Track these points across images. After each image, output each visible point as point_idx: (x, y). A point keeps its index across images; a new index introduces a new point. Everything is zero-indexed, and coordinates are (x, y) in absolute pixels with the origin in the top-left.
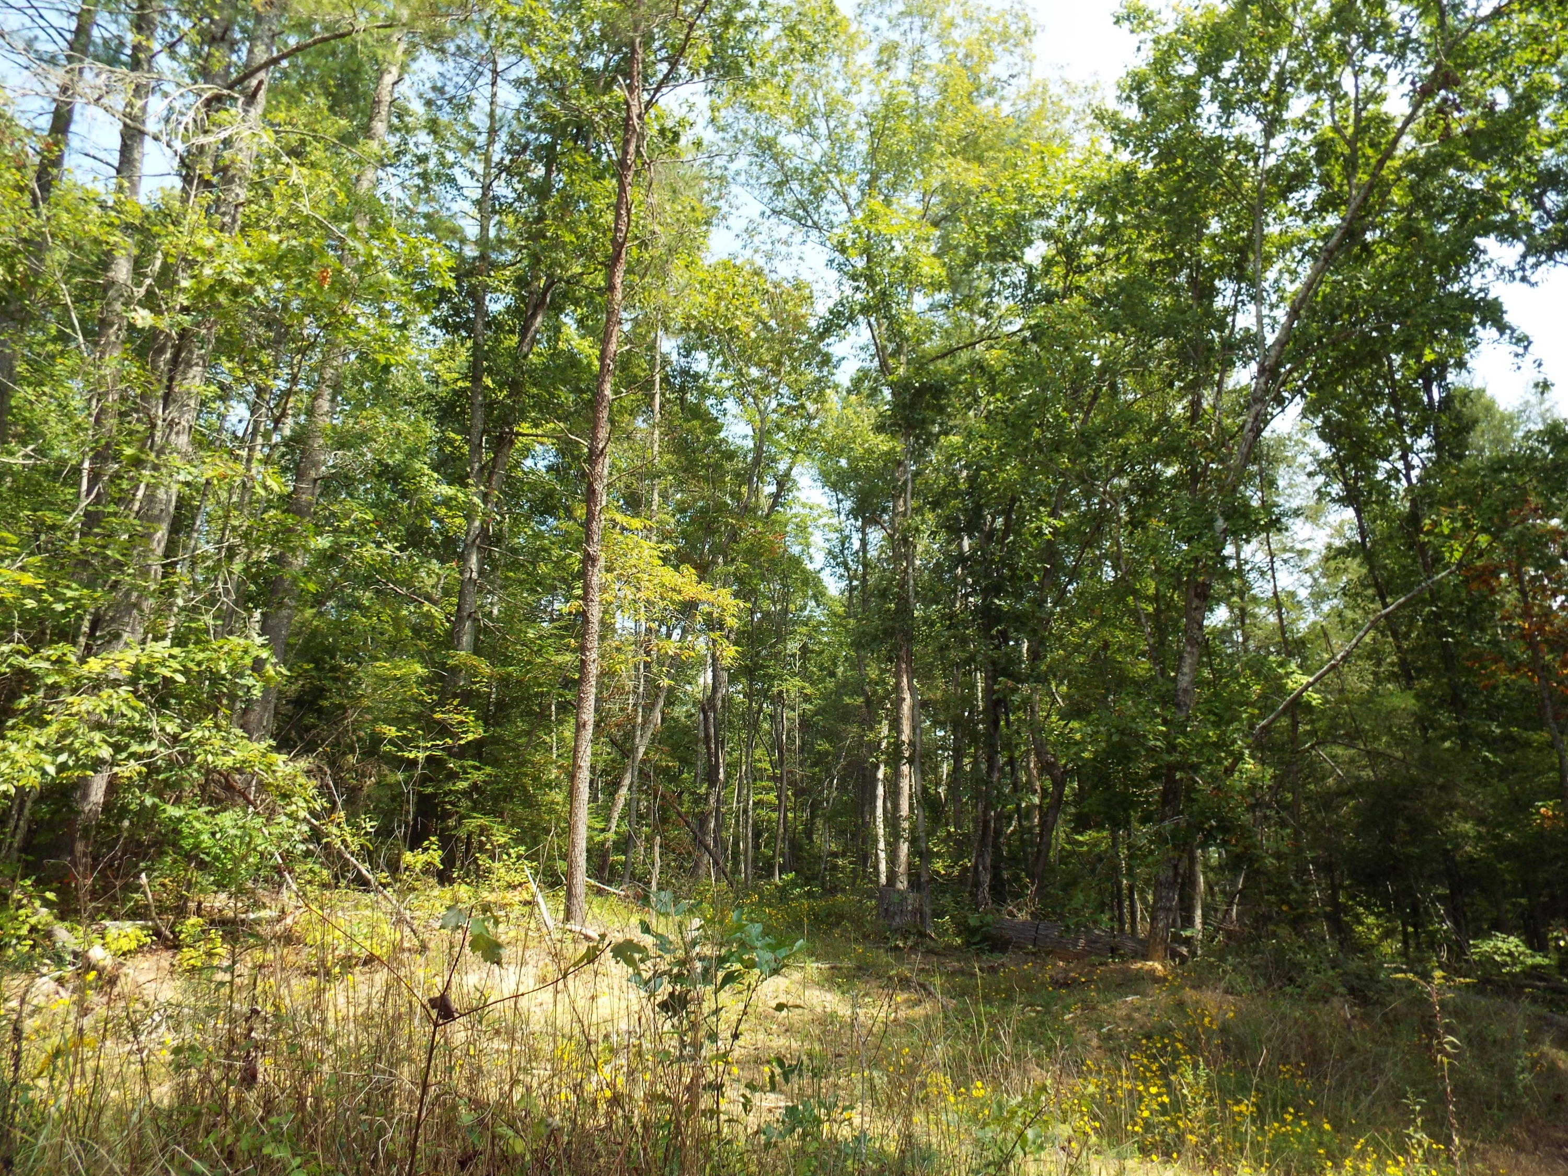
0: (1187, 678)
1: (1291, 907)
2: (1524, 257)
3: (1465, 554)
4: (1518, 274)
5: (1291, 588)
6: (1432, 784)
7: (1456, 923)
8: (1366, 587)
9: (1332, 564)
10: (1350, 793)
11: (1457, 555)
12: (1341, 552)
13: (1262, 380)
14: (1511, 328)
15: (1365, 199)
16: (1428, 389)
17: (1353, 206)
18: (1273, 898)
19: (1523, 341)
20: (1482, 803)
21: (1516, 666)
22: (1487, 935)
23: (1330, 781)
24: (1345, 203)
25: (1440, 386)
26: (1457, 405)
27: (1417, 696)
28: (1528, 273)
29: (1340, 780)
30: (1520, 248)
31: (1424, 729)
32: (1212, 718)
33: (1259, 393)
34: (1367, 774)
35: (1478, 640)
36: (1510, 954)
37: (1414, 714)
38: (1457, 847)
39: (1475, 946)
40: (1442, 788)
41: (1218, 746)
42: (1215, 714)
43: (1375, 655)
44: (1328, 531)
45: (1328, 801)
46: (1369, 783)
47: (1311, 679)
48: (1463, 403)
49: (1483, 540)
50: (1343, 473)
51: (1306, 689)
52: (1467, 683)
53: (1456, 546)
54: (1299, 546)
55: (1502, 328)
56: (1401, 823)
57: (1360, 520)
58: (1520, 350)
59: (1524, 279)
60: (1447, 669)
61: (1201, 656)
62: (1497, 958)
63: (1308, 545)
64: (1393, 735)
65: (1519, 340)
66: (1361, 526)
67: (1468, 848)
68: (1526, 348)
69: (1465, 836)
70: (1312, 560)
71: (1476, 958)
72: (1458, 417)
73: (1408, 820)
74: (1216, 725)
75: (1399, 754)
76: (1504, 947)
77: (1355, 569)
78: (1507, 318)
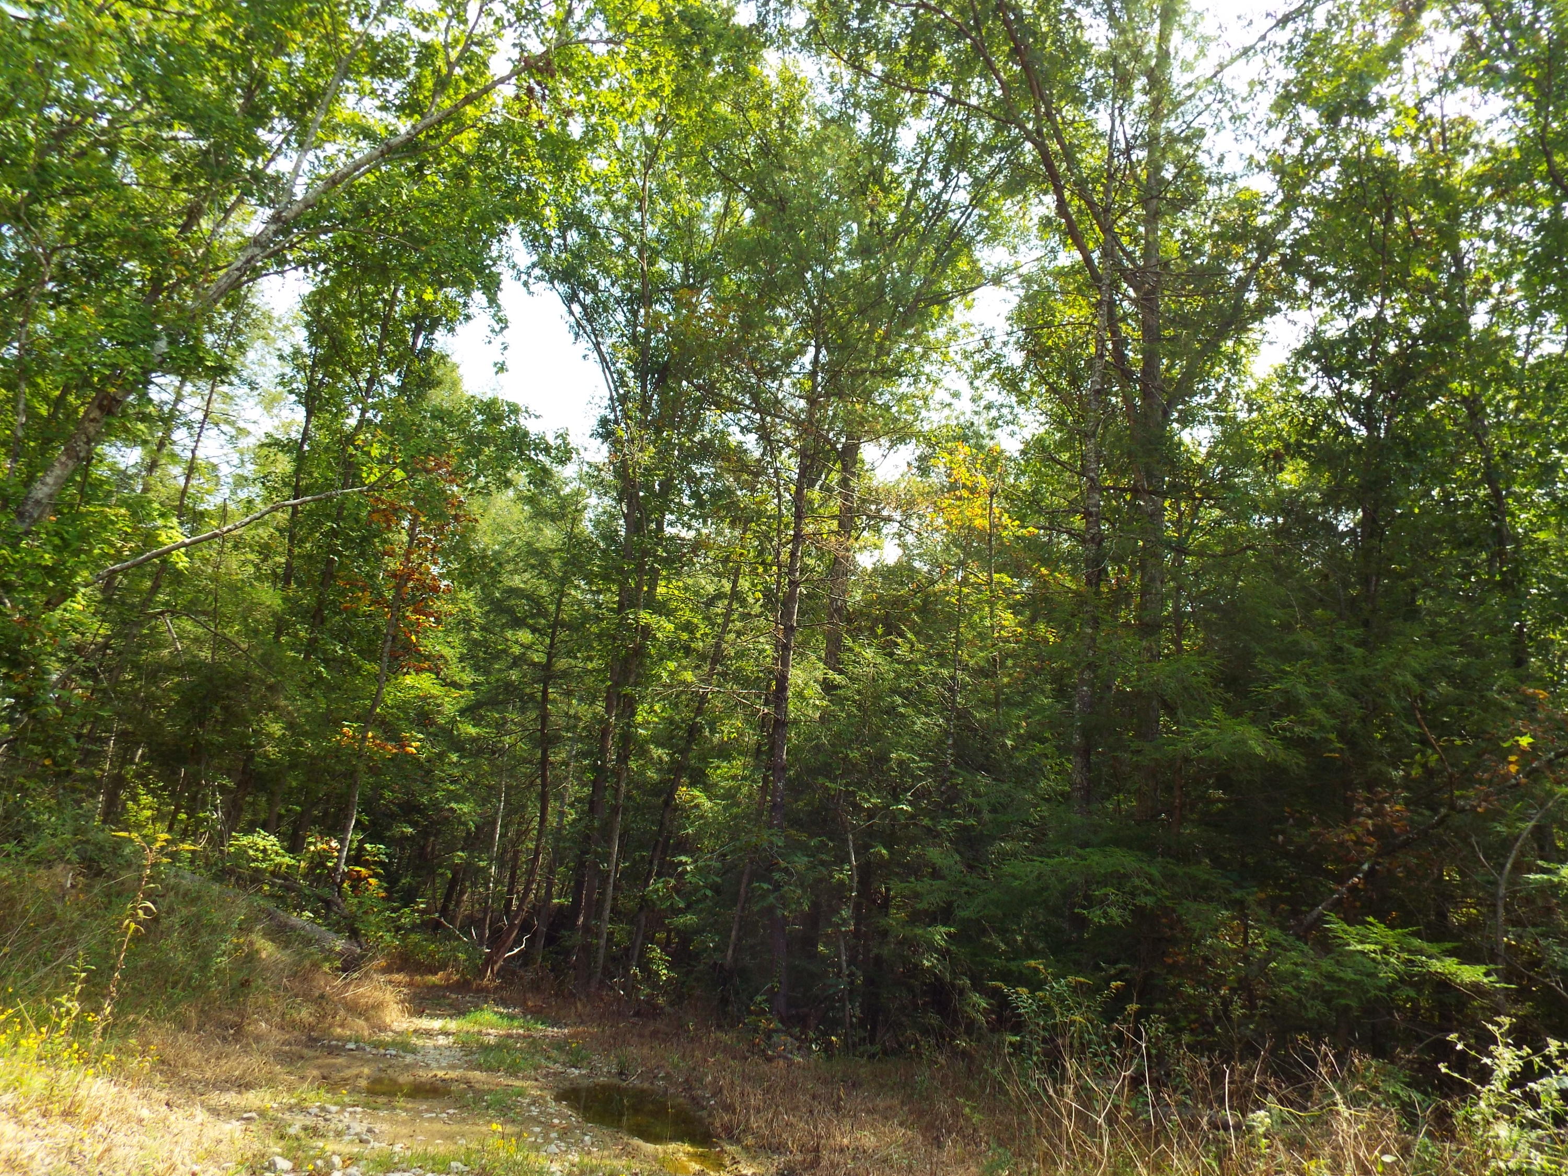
0: (46, 490)
1: (55, 763)
2: (534, 265)
3: (380, 479)
4: (524, 277)
5: (215, 461)
6: (263, 681)
7: (227, 814)
8: (285, 484)
9: (265, 451)
10: (178, 670)
11: (373, 479)
12: (276, 443)
13: (273, 227)
14: (499, 306)
15: (440, 123)
16: (416, 335)
17: (427, 121)
18: (37, 749)
19: (503, 323)
20: (298, 710)
21: (378, 600)
22: (249, 830)
23: (165, 652)
24: (423, 115)
25: (426, 338)
26: (432, 362)
27: (286, 599)
28: (531, 281)
29: (176, 654)
30: (535, 258)
31: (279, 633)
32: (57, 541)
33: (264, 238)
34: (205, 654)
35: (359, 567)
36: (264, 851)
37: (274, 614)
38: (260, 744)
39: (237, 839)
40: (270, 688)
41: (49, 572)
42: (62, 539)
43: (265, 551)
44: (276, 422)
45: (154, 673)
46: (203, 664)
47: (187, 541)
48: (437, 363)
49: (399, 474)
50: (312, 371)
51: (178, 548)
52: (333, 601)
53: (376, 470)
54: (241, 424)
55: (492, 301)
56: (217, 709)
57: (308, 421)
58: (497, 328)
59: (526, 284)
60: (322, 584)
61: (75, 471)
62: (251, 852)
63: (250, 427)
64: (247, 625)
65: (500, 320)
66: (306, 429)
67: (268, 748)
68: (502, 329)
69: (270, 736)
70: (246, 443)
71: (232, 849)
72: (429, 371)
73: (225, 709)
74: (57, 549)
75: (244, 646)
76: (261, 844)
77: (284, 465)
78: (500, 295)
